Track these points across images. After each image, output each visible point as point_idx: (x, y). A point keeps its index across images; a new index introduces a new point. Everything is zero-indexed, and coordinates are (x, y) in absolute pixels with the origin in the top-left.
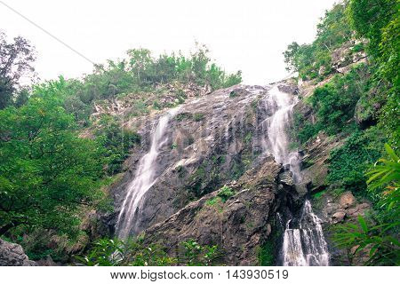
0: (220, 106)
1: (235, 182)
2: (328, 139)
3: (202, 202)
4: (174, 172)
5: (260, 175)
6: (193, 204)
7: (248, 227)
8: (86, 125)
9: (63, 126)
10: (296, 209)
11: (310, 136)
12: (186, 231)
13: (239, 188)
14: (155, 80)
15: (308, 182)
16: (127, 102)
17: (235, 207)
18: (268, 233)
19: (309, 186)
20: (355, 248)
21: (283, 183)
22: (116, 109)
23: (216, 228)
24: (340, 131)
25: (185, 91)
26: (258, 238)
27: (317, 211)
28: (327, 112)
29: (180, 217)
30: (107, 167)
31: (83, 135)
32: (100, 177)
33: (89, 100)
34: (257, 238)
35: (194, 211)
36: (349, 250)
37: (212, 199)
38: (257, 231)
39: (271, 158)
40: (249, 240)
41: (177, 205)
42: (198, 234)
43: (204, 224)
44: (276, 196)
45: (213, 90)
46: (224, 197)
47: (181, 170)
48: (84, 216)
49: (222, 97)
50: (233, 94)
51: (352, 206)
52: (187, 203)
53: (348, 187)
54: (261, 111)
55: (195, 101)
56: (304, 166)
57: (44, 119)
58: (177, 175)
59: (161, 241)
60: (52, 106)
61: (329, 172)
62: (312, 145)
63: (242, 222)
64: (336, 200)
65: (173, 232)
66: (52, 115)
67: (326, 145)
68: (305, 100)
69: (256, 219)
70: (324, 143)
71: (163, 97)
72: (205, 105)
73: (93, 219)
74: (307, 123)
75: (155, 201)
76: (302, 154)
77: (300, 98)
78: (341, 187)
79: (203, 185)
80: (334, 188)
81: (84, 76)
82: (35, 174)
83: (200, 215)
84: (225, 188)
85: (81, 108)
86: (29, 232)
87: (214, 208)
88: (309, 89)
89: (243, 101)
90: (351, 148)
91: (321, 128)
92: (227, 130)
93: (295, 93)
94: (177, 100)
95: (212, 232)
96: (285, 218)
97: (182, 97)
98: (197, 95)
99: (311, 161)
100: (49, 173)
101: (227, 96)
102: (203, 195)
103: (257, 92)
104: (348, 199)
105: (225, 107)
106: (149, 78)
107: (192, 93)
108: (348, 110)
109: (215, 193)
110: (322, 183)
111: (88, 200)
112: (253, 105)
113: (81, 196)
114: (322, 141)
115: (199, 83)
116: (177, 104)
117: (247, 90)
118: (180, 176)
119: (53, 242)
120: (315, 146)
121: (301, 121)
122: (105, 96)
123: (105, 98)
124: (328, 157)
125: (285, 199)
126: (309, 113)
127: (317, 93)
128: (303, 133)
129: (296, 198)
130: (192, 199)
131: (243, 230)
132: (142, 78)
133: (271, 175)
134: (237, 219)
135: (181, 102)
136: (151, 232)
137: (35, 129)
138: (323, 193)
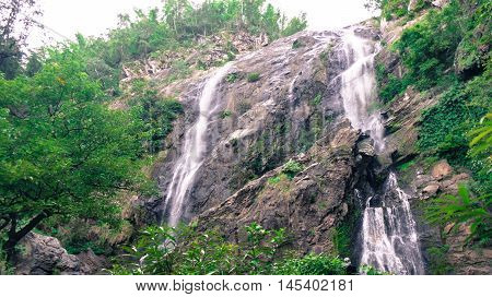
0: (281, 61)
1: (303, 155)
2: (419, 96)
3: (263, 181)
4: (227, 146)
5: (334, 144)
6: (252, 183)
7: (320, 208)
8: (115, 94)
9: (88, 96)
10: (378, 183)
11: (395, 93)
12: (245, 214)
13: (308, 161)
14: (197, 32)
15: (393, 150)
16: (163, 62)
17: (304, 184)
18: (344, 213)
19: (394, 155)
20: (449, 226)
21: (362, 154)
22: (151, 72)
23: (281, 210)
24: (434, 85)
25: (235, 43)
26: (333, 220)
27: (404, 185)
28: (419, 60)
29: (238, 200)
30: (146, 144)
31: (114, 106)
32: (140, 157)
33: (115, 62)
34: (331, 219)
35: (254, 191)
36: (442, 229)
37: (275, 176)
38: (330, 212)
39: (348, 124)
40: (321, 222)
41: (234, 185)
42: (261, 218)
43: (267, 206)
44: (354, 170)
45: (271, 40)
46: (290, 173)
47: (235, 143)
48: (126, 203)
49: (283, 48)
50: (296, 45)
51: (448, 178)
52: (245, 182)
53: (443, 154)
54: (333, 63)
55: (249, 56)
56: (388, 131)
57: (65, 89)
58: (231, 150)
59: (217, 227)
60: (72, 72)
61: (419, 138)
62: (398, 105)
63: (313, 202)
64: (428, 170)
65: (230, 217)
66: (74, 84)
67: (416, 104)
68: (390, 47)
69: (330, 197)
70: (414, 100)
71: (208, 52)
72: (261, 61)
73: (136, 206)
74: (392, 77)
75: (207, 182)
76: (385, 116)
77: (383, 44)
78: (434, 155)
79: (264, 161)
80: (425, 156)
81: (108, 32)
82: (63, 156)
83: (262, 195)
84: (290, 163)
85: (107, 73)
86: (64, 222)
87: (278, 188)
88: (394, 32)
89: (310, 53)
90: (448, 106)
91: (410, 82)
92: (290, 91)
93: (377, 38)
94: (225, 56)
95: (277, 215)
96: (364, 195)
97: (232, 52)
98: (250, 48)
99: (397, 125)
100: (79, 154)
101: (289, 47)
102: (264, 172)
103: (327, 39)
104: (442, 168)
105: (287, 61)
106: (188, 30)
107: (245, 46)
108: (445, 56)
109: (279, 170)
110: (410, 151)
111: (127, 183)
112: (323, 56)
113: (119, 179)
114: (411, 98)
115: (253, 33)
116: (227, 61)
117: (315, 37)
118: (235, 151)
119: (93, 233)
120: (402, 105)
121: (385, 74)
122: (135, 56)
123: (136, 58)
124: (419, 119)
125: (365, 172)
126: (394, 64)
127: (405, 37)
128: (387, 90)
129: (378, 171)
130: (251, 178)
131: (314, 211)
132: (179, 30)
133: (347, 145)
134: (307, 198)
135: (231, 58)
136: (206, 218)
137: (55, 102)
138: (412, 163)
